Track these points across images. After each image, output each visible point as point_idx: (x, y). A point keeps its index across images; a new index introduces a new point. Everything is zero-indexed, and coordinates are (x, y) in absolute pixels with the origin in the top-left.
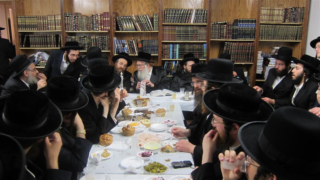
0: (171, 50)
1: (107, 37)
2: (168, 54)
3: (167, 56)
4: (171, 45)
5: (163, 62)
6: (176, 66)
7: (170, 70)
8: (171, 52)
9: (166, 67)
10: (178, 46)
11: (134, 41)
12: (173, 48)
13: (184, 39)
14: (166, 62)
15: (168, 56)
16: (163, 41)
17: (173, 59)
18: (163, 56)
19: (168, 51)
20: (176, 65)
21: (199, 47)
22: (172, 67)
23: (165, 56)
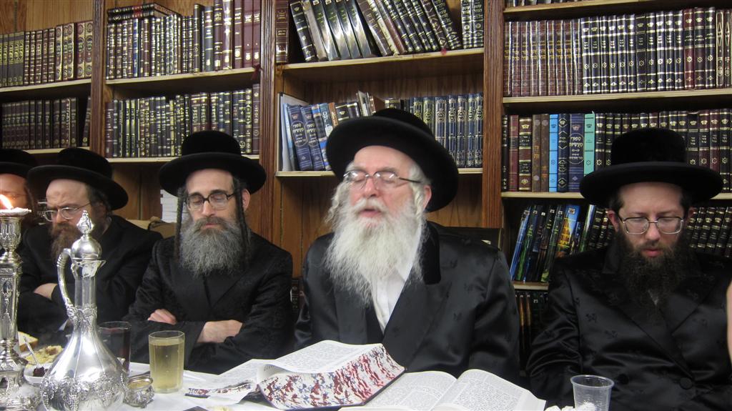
0: (553, 146)
1: (252, 95)
2: (534, 168)
3: (531, 179)
4: (554, 118)
5: (514, 209)
6: (581, 232)
7: (551, 252)
8: (553, 156)
9: (525, 237)
10: (592, 122)
11: (364, 106)
12: (566, 133)
13: (627, 80)
14: (527, 212)
15: (536, 178)
16: (506, 100)
17: (566, 190)
18: (506, 175)
19: (536, 147)
20: (583, 225)
21: (720, 124)
22: (558, 237)
23: (518, 178)
